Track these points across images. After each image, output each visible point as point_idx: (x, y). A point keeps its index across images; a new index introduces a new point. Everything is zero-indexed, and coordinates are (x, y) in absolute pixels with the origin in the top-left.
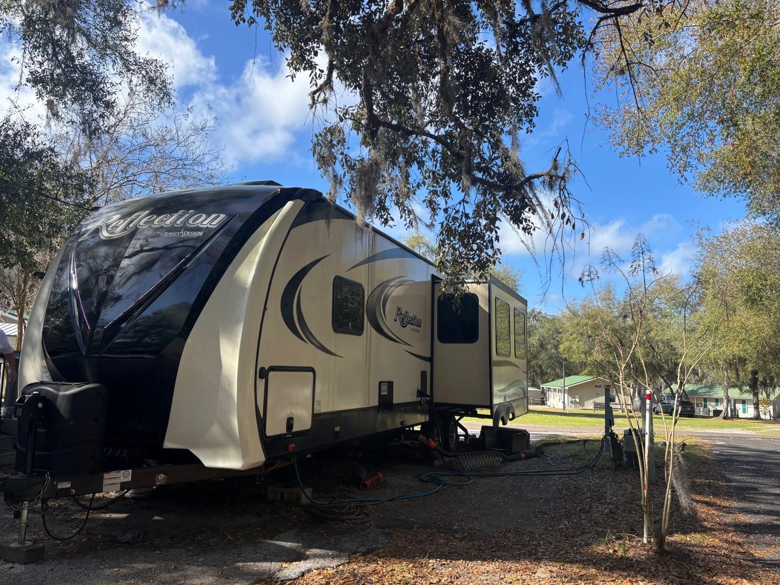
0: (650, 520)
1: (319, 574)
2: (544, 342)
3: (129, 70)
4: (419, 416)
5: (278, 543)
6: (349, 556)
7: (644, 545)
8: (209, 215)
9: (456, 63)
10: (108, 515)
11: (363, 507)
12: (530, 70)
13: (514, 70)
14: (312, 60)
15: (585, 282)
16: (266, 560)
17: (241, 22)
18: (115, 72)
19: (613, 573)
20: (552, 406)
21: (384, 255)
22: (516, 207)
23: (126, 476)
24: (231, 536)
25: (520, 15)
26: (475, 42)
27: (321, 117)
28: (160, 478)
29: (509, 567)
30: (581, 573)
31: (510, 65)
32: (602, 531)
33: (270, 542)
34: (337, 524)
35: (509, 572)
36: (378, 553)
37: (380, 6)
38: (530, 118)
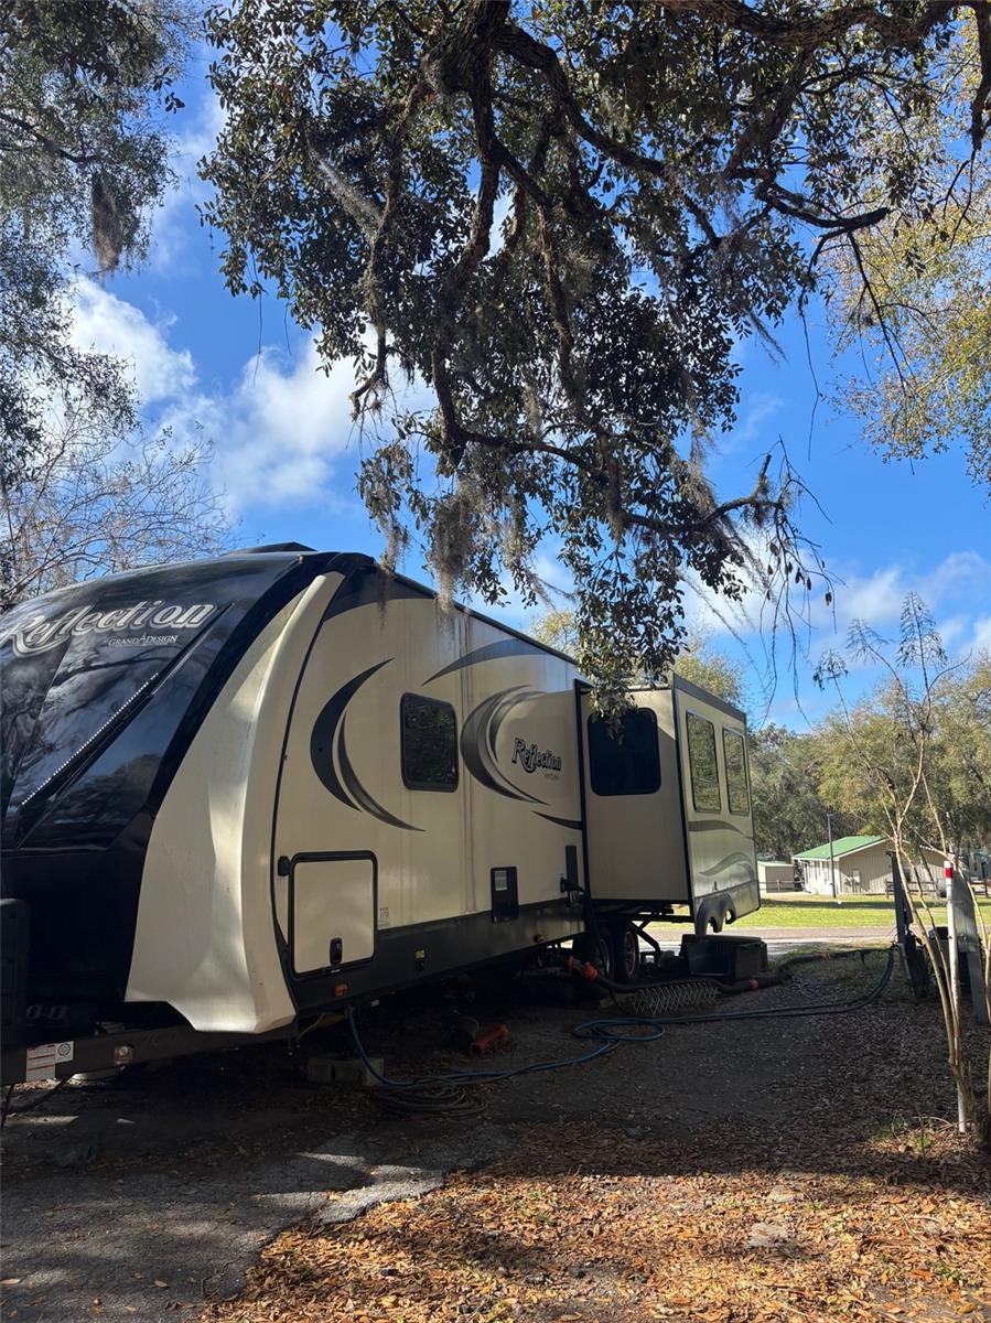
0: (967, 1091)
1: (392, 1210)
2: (793, 782)
3: (63, 375)
4: (567, 924)
5: (323, 1157)
6: (444, 1175)
7: (959, 1136)
8: (186, 608)
9: (596, 325)
10: (41, 1120)
11: (470, 1087)
12: (720, 328)
13: (693, 328)
14: (357, 339)
15: (824, 682)
16: (301, 1189)
17: (241, 291)
18: (41, 380)
19: (904, 1189)
20: (814, 892)
21: (488, 653)
22: (710, 557)
23: (63, 1052)
24: (244, 1148)
25: (694, 240)
26: (626, 289)
27: (373, 431)
28: (121, 1054)
29: (722, 1184)
30: (847, 1191)
31: (685, 321)
32: (888, 1114)
33: (310, 1155)
34: (427, 1119)
35: (722, 1194)
36: (495, 1169)
37: (463, 242)
38: (727, 406)
